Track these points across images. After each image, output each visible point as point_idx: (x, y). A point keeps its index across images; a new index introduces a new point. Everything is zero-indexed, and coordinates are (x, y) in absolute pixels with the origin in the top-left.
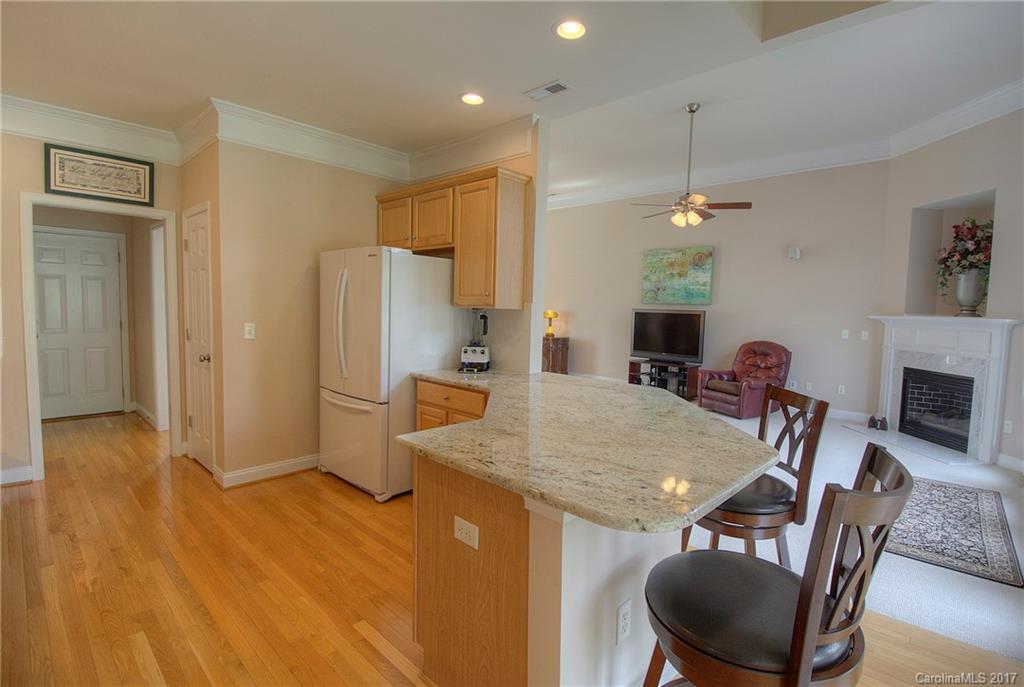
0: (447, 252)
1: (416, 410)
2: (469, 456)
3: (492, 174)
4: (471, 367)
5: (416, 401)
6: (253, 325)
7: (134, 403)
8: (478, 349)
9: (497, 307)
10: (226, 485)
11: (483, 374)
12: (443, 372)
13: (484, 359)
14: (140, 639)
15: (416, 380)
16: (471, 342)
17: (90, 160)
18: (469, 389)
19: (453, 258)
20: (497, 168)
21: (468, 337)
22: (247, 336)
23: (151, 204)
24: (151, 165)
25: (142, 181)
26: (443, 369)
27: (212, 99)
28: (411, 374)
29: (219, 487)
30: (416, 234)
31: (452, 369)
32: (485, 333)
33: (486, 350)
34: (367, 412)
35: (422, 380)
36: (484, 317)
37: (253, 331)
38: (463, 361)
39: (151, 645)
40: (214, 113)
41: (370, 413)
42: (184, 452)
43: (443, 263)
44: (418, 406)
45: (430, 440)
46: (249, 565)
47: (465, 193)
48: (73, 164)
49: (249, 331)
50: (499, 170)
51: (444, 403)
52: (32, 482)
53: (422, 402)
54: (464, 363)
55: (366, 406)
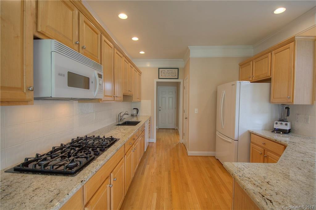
0: (268, 80)
1: (250, 145)
2: (257, 190)
3: (293, 40)
4: (279, 131)
5: (250, 142)
6: (197, 109)
7: (177, 127)
8: (284, 123)
9: (294, 103)
10: (189, 155)
11: (286, 135)
12: (264, 131)
13: (288, 128)
14: (155, 195)
15: (250, 133)
16: (280, 119)
17: (166, 70)
18: (275, 142)
19: (271, 83)
20: (295, 37)
21: (279, 117)
22: (196, 113)
23: (178, 78)
24: (178, 69)
25: (176, 73)
26: (265, 130)
27: (188, 47)
28: (248, 131)
29: (187, 154)
30: (254, 75)
31: (269, 130)
32: (288, 115)
33: (289, 124)
34: (230, 142)
35: (253, 134)
36: (288, 108)
37: (197, 111)
38: (275, 127)
39: (157, 199)
40: (189, 51)
41: (231, 143)
42: (183, 142)
43: (266, 85)
44: (251, 144)
45: (239, 170)
46: (186, 184)
47: (276, 54)
48: (163, 72)
49: (196, 110)
50: (296, 38)
51: (263, 145)
52: (153, 143)
53: (253, 143)
54: (275, 129)
55: (230, 140)
